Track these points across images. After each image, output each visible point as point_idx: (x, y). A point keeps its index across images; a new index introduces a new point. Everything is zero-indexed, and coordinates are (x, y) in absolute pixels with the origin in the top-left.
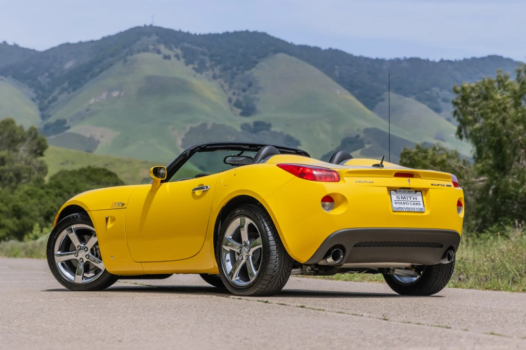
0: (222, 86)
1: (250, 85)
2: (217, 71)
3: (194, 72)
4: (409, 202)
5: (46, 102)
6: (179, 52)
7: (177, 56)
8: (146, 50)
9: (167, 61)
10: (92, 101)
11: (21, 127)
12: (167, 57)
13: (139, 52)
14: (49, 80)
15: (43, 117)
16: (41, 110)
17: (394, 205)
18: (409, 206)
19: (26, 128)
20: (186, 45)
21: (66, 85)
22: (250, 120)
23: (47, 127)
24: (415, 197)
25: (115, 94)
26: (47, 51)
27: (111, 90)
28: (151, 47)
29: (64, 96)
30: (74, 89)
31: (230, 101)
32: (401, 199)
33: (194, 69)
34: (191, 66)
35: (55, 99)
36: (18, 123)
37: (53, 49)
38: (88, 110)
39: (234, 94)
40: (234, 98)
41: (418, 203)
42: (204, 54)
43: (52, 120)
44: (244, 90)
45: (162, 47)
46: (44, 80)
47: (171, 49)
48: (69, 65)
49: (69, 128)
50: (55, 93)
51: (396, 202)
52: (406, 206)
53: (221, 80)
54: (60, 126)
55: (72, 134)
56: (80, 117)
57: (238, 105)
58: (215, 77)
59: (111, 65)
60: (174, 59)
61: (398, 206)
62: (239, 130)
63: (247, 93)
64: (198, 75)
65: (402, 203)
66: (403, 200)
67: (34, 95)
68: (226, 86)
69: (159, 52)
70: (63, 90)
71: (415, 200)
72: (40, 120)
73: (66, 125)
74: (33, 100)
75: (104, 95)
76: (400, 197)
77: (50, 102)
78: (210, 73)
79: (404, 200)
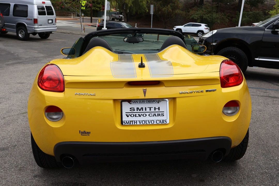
4: (148, 114)
17: (125, 118)
18: (147, 118)
24: (157, 107)
32: (136, 111)
41: (160, 113)
51: (128, 114)
52: (142, 118)
61: (130, 119)
65: (137, 115)
66: (138, 111)
71: (157, 110)
76: (136, 109)
79: (141, 111)
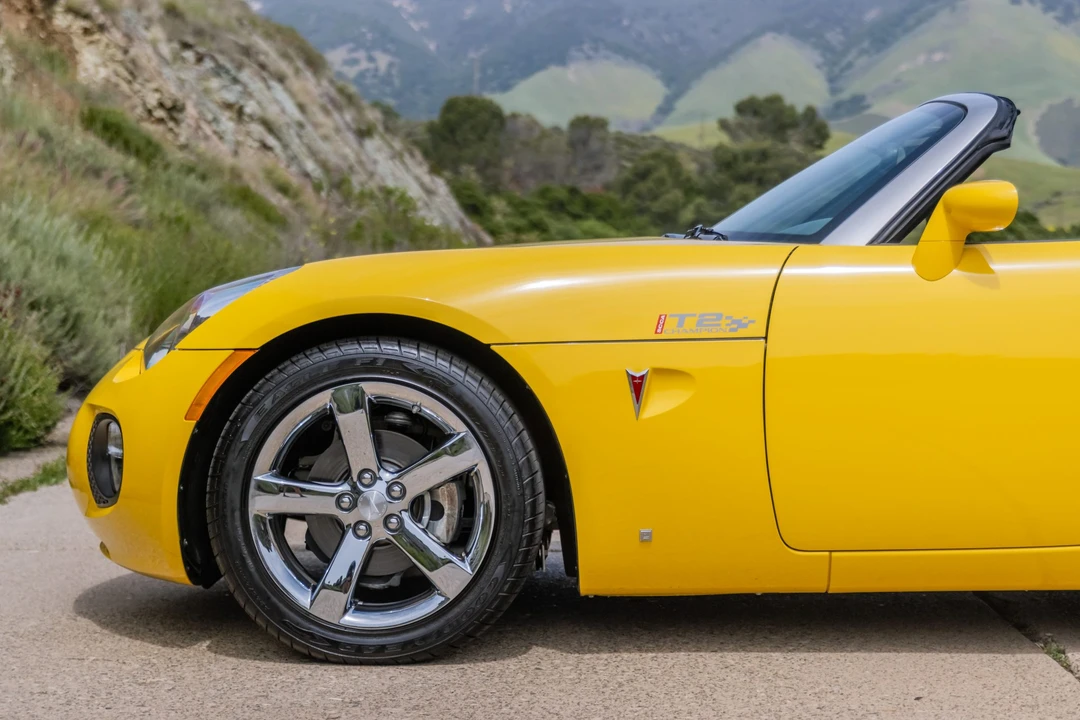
3: (1055, 23)
5: (836, 70)
10: (904, 67)
11: (792, 108)
14: (841, 38)
15: (834, 91)
16: (831, 80)
19: (800, 109)
21: (866, 44)
23: (838, 106)
25: (938, 57)
27: (932, 51)
29: (863, 61)
30: (879, 50)
33: (1058, 19)
34: (1051, 14)
35: (850, 65)
36: (788, 100)
38: (897, 81)
43: (845, 95)
46: (834, 37)
48: (872, 14)
49: (868, 107)
50: (850, 57)
54: (857, 104)
55: (874, 116)
56: (886, 91)
59: (932, 14)
64: (1063, 27)
67: (820, 60)
70: (863, 52)
72: (827, 95)
73: (865, 103)
74: (819, 67)
75: (922, 58)
77: (842, 70)
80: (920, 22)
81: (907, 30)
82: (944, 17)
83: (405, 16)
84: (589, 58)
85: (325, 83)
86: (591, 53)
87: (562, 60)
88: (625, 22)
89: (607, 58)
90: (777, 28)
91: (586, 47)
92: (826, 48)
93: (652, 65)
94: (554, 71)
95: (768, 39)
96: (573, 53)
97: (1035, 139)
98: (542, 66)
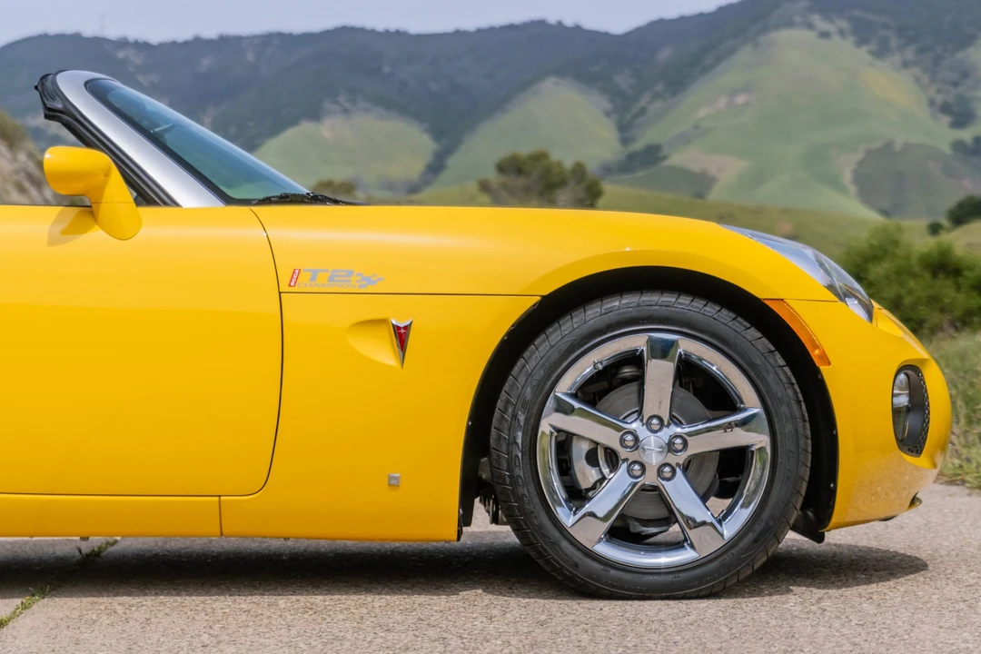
0: (917, 80)
1: (965, 75)
2: (910, 54)
3: (869, 58)
5: (628, 117)
6: (844, 24)
7: (842, 33)
8: (789, 24)
9: (824, 42)
10: (703, 113)
11: (559, 164)
12: (825, 35)
13: (778, 27)
14: (631, 81)
15: (625, 141)
16: (622, 129)
20: (857, 13)
21: (659, 87)
22: (967, 135)
23: (631, 158)
25: (741, 99)
26: (627, 34)
27: (733, 92)
28: (798, 19)
29: (657, 106)
30: (674, 94)
31: (932, 103)
33: (872, 53)
34: (865, 48)
35: (643, 111)
36: (555, 156)
37: (639, 30)
38: (696, 127)
39: (939, 91)
40: (939, 98)
42: (886, 26)
43: (638, 146)
44: (955, 84)
45: (816, 19)
46: (624, 80)
47: (830, 20)
48: (665, 54)
49: (665, 158)
50: (643, 102)
53: (916, 70)
54: (653, 155)
55: (673, 168)
56: (684, 139)
57: (946, 109)
58: (906, 65)
59: (731, 52)
60: (836, 39)
62: (947, 150)
63: (961, 89)
64: (878, 63)
67: (609, 106)
68: (925, 78)
69: (810, 26)
70: (657, 96)
72: (618, 147)
73: (662, 154)
74: (607, 114)
75: (722, 102)
77: (635, 117)
78: (897, 58)
80: (718, 60)
81: (705, 70)
82: (745, 54)
83: (131, 70)
84: (346, 111)
85: (22, 157)
86: (348, 105)
87: (316, 115)
88: (386, 69)
89: (366, 110)
90: (559, 72)
91: (342, 99)
92: (615, 94)
93: (418, 117)
94: (306, 127)
95: (549, 84)
96: (328, 105)
97: (853, 189)
98: (293, 122)
